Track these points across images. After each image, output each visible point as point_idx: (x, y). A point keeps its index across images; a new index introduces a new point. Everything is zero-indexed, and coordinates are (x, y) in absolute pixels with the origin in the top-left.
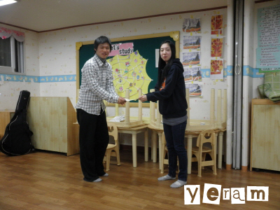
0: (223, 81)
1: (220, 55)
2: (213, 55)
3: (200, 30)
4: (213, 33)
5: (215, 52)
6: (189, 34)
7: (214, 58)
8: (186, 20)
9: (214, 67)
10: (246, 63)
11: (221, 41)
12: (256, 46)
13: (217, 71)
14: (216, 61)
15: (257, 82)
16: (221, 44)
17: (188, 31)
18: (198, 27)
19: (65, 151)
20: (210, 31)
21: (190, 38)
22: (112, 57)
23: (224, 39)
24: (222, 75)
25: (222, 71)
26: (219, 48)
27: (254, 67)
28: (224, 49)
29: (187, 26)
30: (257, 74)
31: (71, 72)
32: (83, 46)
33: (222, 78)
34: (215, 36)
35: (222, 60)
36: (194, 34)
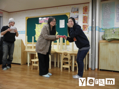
0: (88, 33)
1: (87, 23)
2: (83, 23)
3: (78, 12)
4: (84, 13)
5: (85, 21)
6: (74, 14)
7: (84, 24)
8: (73, 8)
9: (84, 27)
10: (97, 25)
11: (87, 17)
12: (101, 19)
13: (85, 29)
14: (85, 25)
15: (102, 34)
16: (87, 18)
17: (73, 13)
18: (78, 11)
19: (20, 63)
20: (82, 13)
21: (74, 16)
22: (41, 23)
23: (88, 16)
24: (87, 31)
25: (87, 29)
26: (86, 20)
27: (101, 28)
28: (88, 20)
29: (73, 10)
30: (102, 30)
31: (23, 30)
32: (29, 18)
33: (87, 32)
34: (85, 15)
35: (87, 25)
36: (76, 14)
